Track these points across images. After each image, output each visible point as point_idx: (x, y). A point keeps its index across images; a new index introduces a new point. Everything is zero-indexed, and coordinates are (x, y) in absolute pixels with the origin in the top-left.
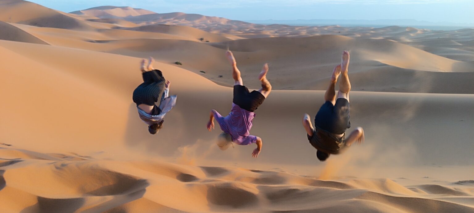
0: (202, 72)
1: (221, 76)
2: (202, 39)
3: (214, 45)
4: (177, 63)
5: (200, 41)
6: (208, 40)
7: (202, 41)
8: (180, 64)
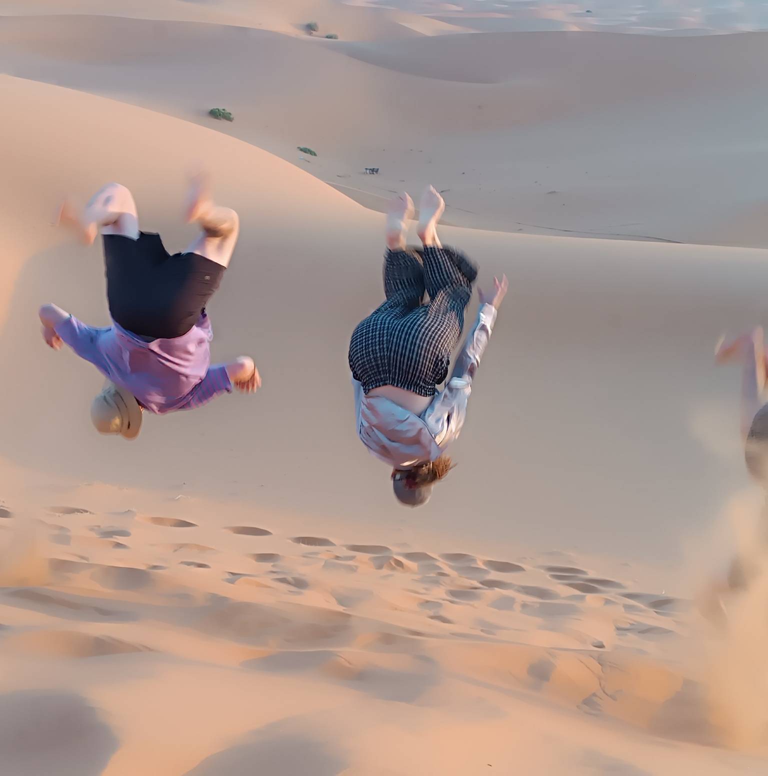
0: (305, 150)
1: (374, 171)
2: (310, 28)
3: (355, 53)
4: (215, 114)
5: (304, 36)
6: (332, 32)
7: (311, 34)
8: (227, 117)
